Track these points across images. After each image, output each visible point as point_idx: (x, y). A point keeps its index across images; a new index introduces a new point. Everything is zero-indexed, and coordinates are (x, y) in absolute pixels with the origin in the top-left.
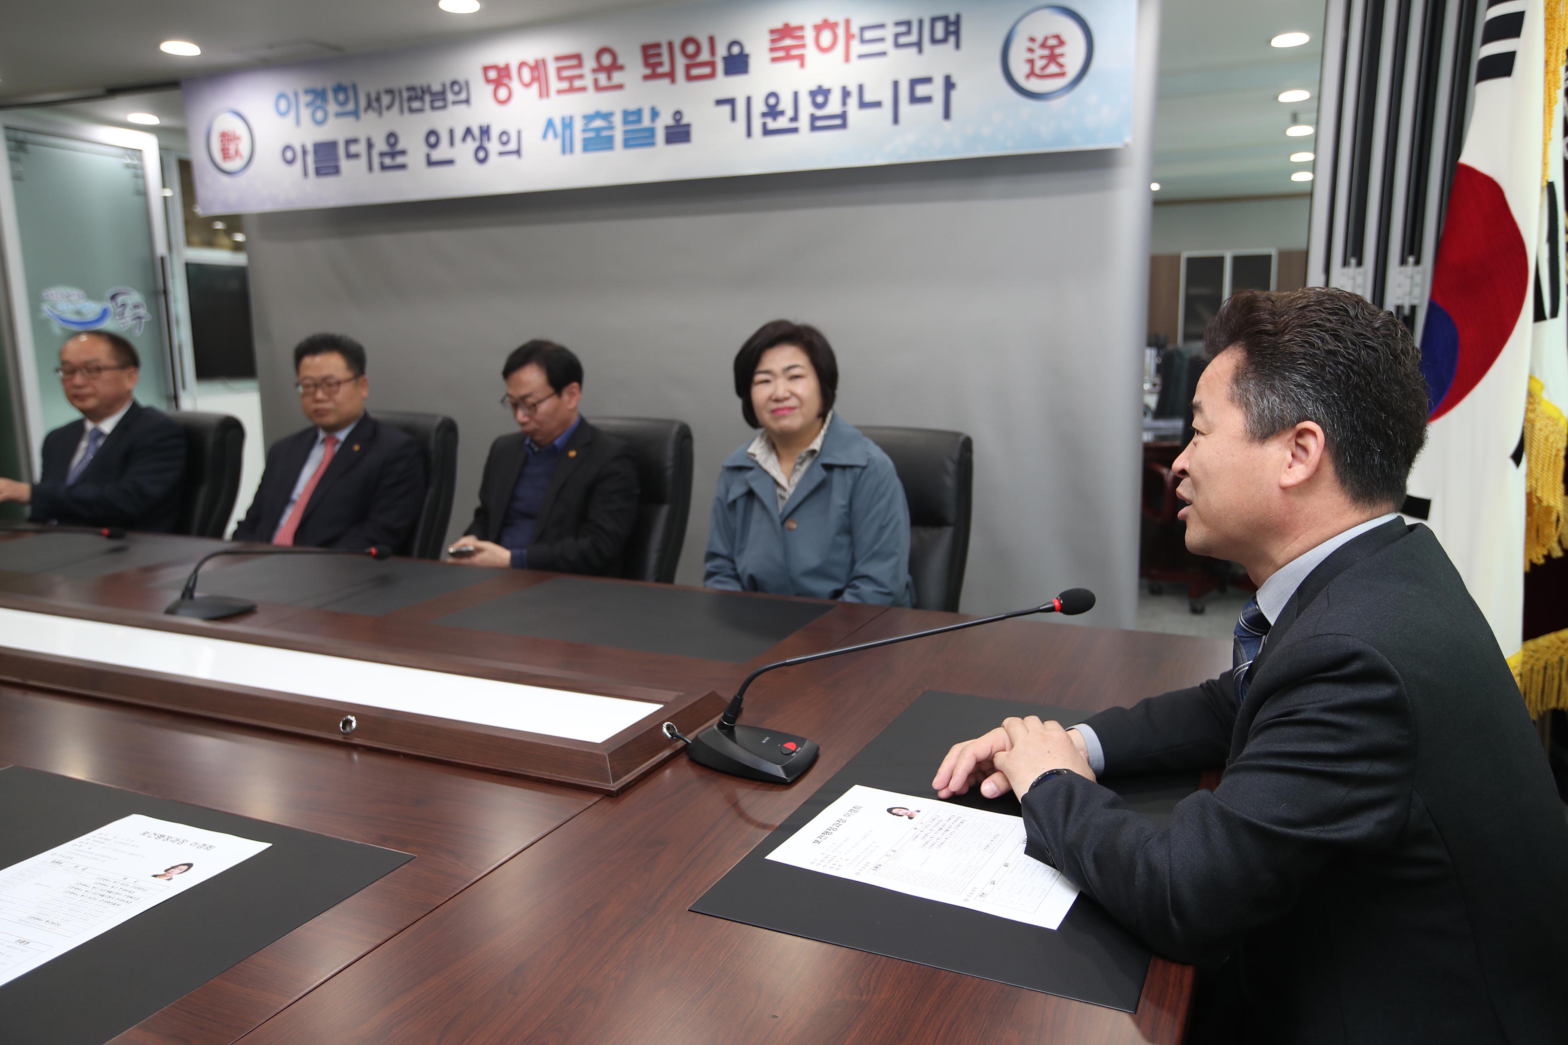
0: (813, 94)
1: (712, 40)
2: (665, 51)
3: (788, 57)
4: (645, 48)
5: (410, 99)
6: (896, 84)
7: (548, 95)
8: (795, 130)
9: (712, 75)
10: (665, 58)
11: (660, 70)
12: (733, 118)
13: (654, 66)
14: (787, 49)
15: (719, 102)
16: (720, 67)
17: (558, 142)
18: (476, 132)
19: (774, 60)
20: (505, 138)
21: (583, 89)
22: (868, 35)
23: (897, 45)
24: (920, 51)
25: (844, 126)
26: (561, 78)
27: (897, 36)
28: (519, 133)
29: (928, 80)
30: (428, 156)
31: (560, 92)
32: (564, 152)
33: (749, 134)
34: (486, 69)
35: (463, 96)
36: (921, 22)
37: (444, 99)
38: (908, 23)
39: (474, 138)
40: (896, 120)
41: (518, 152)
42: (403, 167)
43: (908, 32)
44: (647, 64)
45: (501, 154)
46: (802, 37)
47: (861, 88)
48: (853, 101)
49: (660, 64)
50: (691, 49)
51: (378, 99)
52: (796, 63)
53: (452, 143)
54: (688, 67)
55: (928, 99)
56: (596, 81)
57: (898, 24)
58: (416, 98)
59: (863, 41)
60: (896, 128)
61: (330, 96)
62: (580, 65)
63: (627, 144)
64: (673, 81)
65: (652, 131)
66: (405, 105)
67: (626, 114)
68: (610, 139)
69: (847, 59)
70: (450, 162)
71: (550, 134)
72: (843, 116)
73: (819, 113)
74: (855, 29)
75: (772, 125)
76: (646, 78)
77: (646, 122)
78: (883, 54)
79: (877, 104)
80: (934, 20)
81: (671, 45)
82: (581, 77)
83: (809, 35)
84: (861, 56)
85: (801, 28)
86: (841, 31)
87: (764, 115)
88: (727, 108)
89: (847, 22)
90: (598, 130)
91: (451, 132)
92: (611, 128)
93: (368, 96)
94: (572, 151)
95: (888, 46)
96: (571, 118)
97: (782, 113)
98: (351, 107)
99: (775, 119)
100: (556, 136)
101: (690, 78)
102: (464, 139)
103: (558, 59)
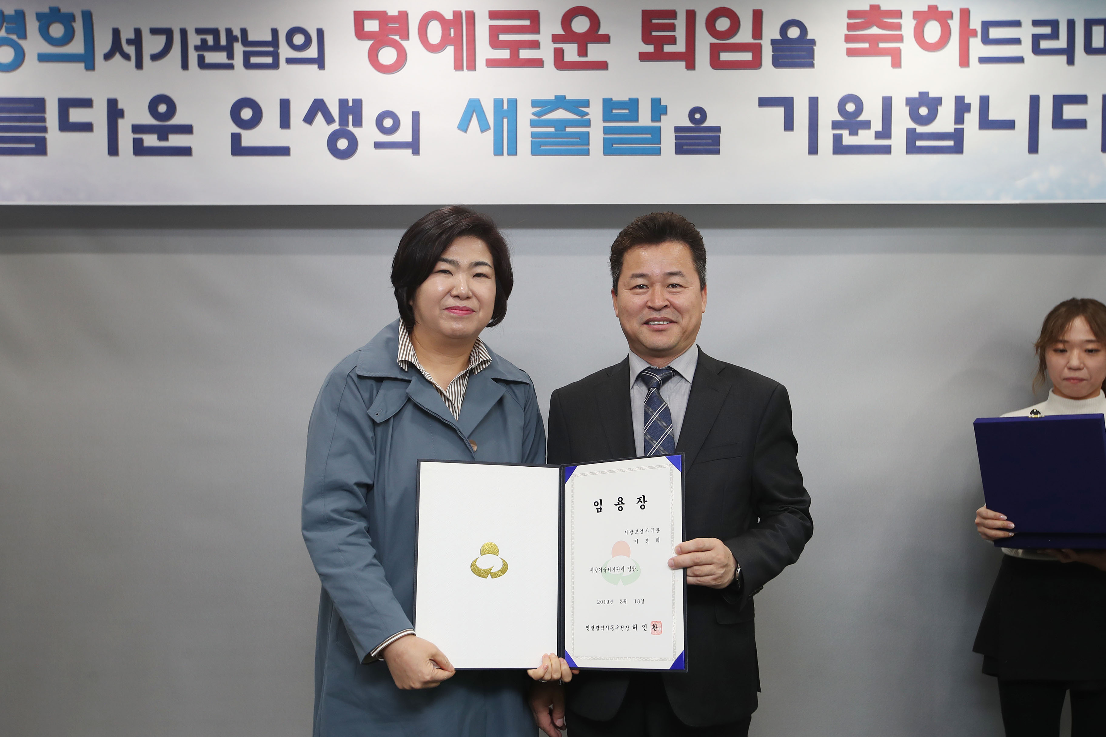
0: (913, 104)
1: (758, 16)
2: (681, 23)
3: (874, 51)
4: (648, 16)
5: (203, 47)
6: (1035, 101)
7: (472, 66)
8: (887, 150)
9: (756, 64)
10: (680, 33)
11: (668, 48)
12: (789, 125)
13: (659, 43)
14: (874, 40)
15: (764, 102)
16: (767, 53)
17: (490, 135)
18: (335, 111)
19: (851, 52)
20: (388, 123)
21: (538, 63)
22: (995, 33)
23: (1037, 50)
24: (1071, 61)
25: (958, 149)
26: (495, 43)
27: (1036, 39)
28: (416, 116)
29: (1081, 100)
30: (236, 138)
31: (492, 63)
32: (498, 152)
33: (813, 149)
34: (360, 17)
35: (312, 52)
36: (1071, 24)
37: (276, 56)
38: (1054, 24)
39: (329, 119)
40: (1033, 147)
41: (414, 146)
42: (186, 151)
43: (1055, 36)
44: (646, 39)
45: (378, 145)
46: (899, 27)
47: (984, 101)
48: (972, 119)
49: (673, 41)
50: (723, 24)
51: (137, 41)
52: (888, 60)
53: (285, 123)
54: (715, 51)
55: (1081, 124)
56: (559, 54)
57: (1036, 23)
58: (217, 47)
59: (986, 40)
60: (1033, 156)
61: (32, 26)
62: (535, 28)
63: (609, 149)
64: (691, 66)
65: (656, 134)
66: (193, 56)
67: (609, 105)
68: (585, 138)
69: (964, 61)
70: (284, 151)
71: (474, 123)
72: (958, 136)
73: (920, 129)
74: (975, 24)
75: (848, 140)
76: (644, 57)
77: (645, 119)
78: (1020, 60)
79: (1009, 125)
80: (1089, 24)
81: (691, 16)
82: (535, 45)
83: (908, 24)
84: (982, 60)
85: (898, 14)
86: (955, 24)
87: (836, 125)
88: (780, 112)
89: (965, 14)
90: (561, 125)
91: (285, 105)
92: (588, 124)
93: (116, 33)
94: (513, 152)
95: (1025, 49)
96: (513, 103)
97: (867, 125)
98: (77, 46)
99: (854, 133)
100: (484, 127)
101: (716, 64)
102: (309, 119)
103: (494, 15)
